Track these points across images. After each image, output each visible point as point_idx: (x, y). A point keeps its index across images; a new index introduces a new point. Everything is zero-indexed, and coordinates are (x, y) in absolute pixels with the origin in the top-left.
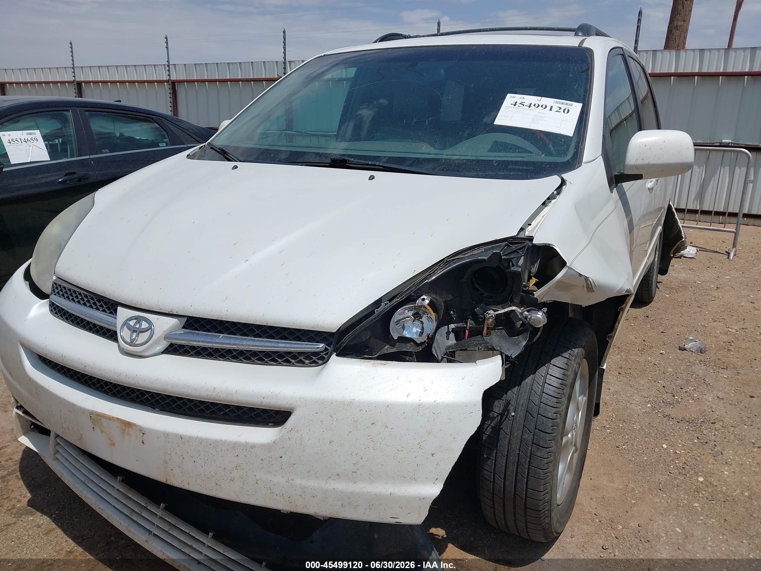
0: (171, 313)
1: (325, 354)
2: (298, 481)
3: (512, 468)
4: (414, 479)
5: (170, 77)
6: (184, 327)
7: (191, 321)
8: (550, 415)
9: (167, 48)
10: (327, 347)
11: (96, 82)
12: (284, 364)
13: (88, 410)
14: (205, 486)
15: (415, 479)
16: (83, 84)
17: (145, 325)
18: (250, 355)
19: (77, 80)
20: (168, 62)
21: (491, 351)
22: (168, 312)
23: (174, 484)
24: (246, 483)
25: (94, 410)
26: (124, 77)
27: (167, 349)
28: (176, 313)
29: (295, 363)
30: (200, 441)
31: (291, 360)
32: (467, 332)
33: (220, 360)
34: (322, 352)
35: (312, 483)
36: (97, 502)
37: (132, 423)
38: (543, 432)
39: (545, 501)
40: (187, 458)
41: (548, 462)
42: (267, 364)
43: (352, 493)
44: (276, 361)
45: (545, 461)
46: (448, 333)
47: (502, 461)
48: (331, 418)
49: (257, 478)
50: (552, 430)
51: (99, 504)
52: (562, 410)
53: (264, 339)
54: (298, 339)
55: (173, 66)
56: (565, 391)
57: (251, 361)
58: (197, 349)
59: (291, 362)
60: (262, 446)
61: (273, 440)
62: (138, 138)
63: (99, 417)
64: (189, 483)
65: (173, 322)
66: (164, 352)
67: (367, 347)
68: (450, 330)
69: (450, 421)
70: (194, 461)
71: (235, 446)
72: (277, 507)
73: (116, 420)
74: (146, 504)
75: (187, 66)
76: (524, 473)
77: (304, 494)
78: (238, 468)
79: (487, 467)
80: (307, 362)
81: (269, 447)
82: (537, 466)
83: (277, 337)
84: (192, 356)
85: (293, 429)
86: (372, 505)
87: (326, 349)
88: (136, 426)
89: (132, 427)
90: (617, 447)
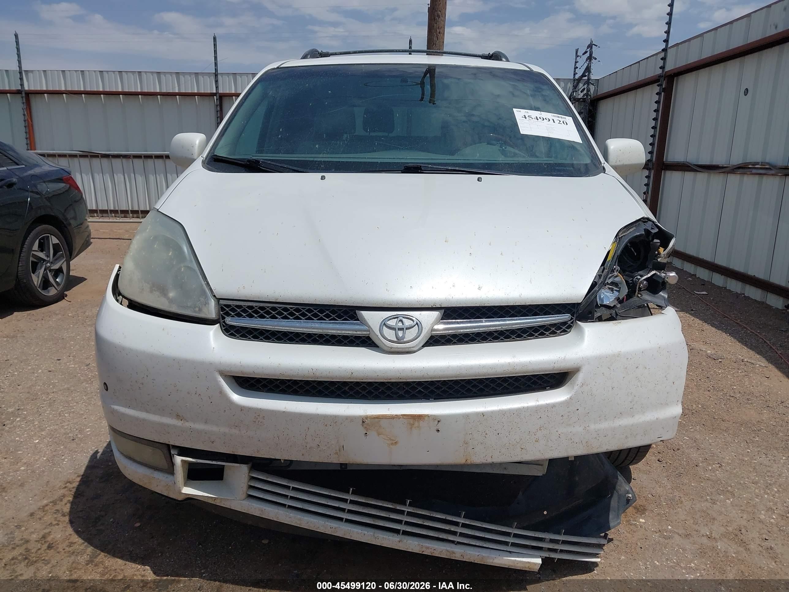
0: (434, 306)
1: (571, 323)
2: (593, 427)
7: (448, 312)
10: (572, 316)
12: (540, 336)
13: (360, 417)
14: (510, 454)
15: (667, 404)
17: (408, 322)
18: (510, 333)
21: (641, 309)
22: (431, 307)
23: (475, 461)
24: (549, 441)
25: (368, 414)
28: (440, 306)
29: (549, 335)
30: (503, 413)
31: (545, 332)
33: (484, 343)
34: (569, 321)
35: (604, 425)
36: (327, 523)
37: (423, 415)
40: (490, 432)
42: (525, 339)
43: (632, 425)
44: (533, 335)
48: (609, 369)
49: (559, 432)
51: (330, 524)
53: (522, 318)
54: (546, 313)
57: (511, 338)
58: (459, 336)
60: (561, 404)
63: (377, 420)
64: (493, 456)
65: (436, 314)
66: (426, 346)
70: (498, 434)
71: (537, 409)
72: (577, 454)
73: (401, 417)
77: (598, 436)
78: (541, 428)
80: (558, 331)
81: (566, 404)
83: (530, 315)
84: (455, 343)
85: (584, 384)
86: (646, 431)
87: (572, 318)
88: (428, 416)
89: (424, 418)
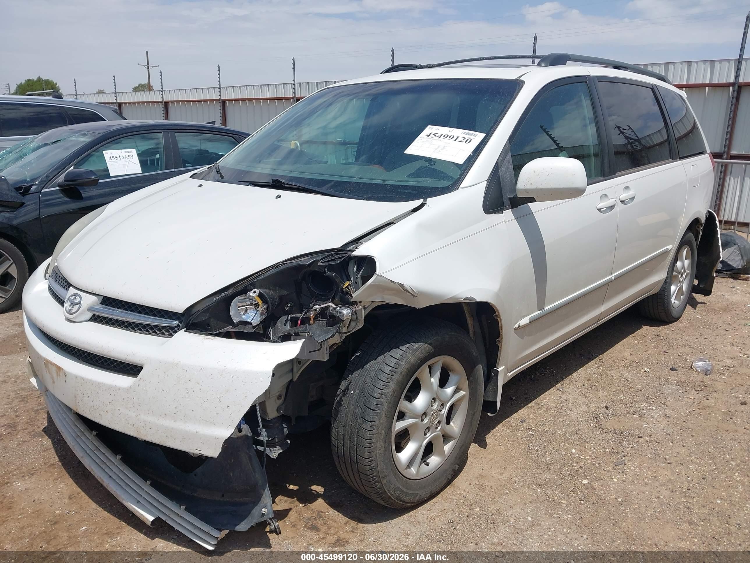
0: (93, 292)
1: (178, 329)
2: (142, 417)
3: (347, 436)
4: (213, 423)
5: (295, 95)
6: (101, 303)
7: (105, 299)
8: (376, 395)
9: (294, 68)
10: (179, 324)
11: (237, 100)
12: (153, 334)
13: (43, 357)
14: (94, 415)
16: (227, 102)
17: (78, 299)
18: (134, 325)
19: (222, 98)
20: (294, 81)
22: (91, 292)
23: (79, 412)
24: (114, 415)
25: (46, 357)
26: (252, 96)
27: (91, 318)
28: (95, 293)
29: (159, 334)
30: (92, 383)
31: (157, 331)
32: (299, 321)
33: (118, 328)
34: (175, 327)
35: (151, 419)
37: (61, 367)
38: (369, 408)
39: (372, 467)
40: (85, 394)
41: (371, 433)
42: (143, 333)
44: (149, 332)
45: (368, 433)
46: (287, 321)
47: (341, 430)
49: (120, 411)
50: (376, 408)
52: (388, 393)
53: (142, 315)
54: (162, 316)
55: (298, 84)
56: (393, 377)
58: (106, 319)
59: (157, 333)
60: (124, 389)
61: (130, 385)
62: (221, 154)
63: (47, 363)
64: (86, 413)
65: (94, 298)
66: (89, 320)
67: (209, 325)
68: (289, 319)
69: (244, 383)
70: (89, 397)
71: (110, 388)
73: (54, 365)
74: (84, 430)
75: (310, 84)
76: (354, 442)
77: (146, 426)
78: (110, 403)
79: (333, 435)
80: (167, 333)
81: (128, 390)
82: (362, 436)
86: (186, 439)
87: (178, 325)
89: (61, 370)
90: (529, 447)
